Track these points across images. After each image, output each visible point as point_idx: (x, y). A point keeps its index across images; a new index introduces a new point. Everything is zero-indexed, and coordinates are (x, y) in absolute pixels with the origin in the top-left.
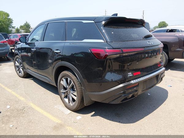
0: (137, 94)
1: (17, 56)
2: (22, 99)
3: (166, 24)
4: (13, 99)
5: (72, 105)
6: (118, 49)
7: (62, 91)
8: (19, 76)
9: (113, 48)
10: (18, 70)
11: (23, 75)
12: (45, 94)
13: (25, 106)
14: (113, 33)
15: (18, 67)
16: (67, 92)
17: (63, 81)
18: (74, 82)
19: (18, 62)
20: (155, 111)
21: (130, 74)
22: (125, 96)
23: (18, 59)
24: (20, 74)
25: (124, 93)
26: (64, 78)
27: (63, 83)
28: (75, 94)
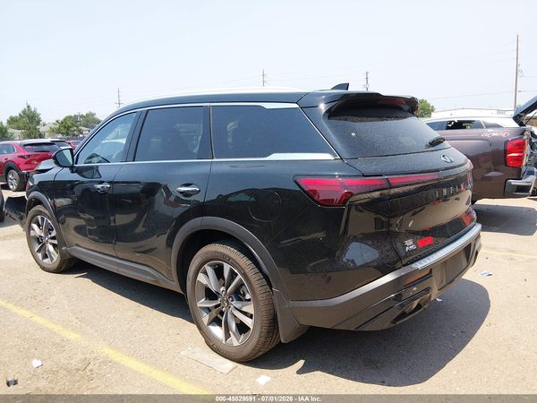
0: (430, 297)
1: (39, 208)
2: (73, 336)
3: (429, 105)
4: (45, 338)
5: (236, 343)
6: (378, 178)
7: (203, 303)
8: (43, 268)
9: (364, 176)
10: (39, 251)
11: (57, 264)
12: (138, 317)
13: (88, 356)
14: (353, 134)
15: (38, 240)
16: (219, 305)
17: (205, 273)
18: (244, 275)
19: (39, 226)
20: (469, 346)
21: (410, 245)
22: (402, 306)
23: (39, 217)
24: (45, 261)
25: (398, 298)
26: (210, 265)
27: (207, 279)
28: (250, 309)
